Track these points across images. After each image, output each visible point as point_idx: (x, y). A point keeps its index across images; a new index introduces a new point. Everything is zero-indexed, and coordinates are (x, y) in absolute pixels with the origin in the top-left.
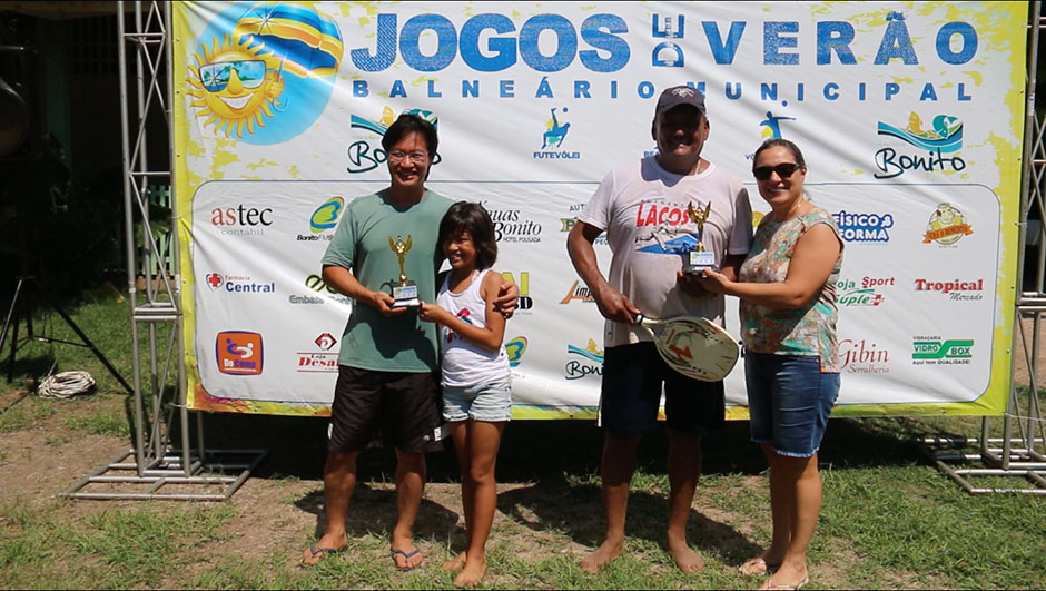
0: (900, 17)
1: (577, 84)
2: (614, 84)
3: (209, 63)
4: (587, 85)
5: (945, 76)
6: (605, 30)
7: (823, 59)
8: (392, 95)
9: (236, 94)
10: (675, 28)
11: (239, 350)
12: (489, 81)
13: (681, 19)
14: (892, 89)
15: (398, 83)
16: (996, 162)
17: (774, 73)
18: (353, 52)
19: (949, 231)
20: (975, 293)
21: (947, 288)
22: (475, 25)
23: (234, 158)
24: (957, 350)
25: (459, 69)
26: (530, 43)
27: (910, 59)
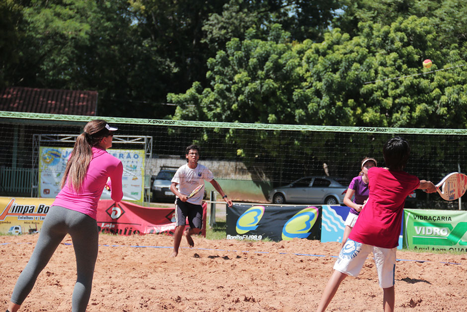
0: (129, 153)
5: (135, 160)
9: (48, 160)
14: (128, 162)
16: (141, 170)
18: (63, 156)
19: (135, 179)
20: (139, 187)
21: (135, 186)
24: (136, 194)
27: (130, 158)
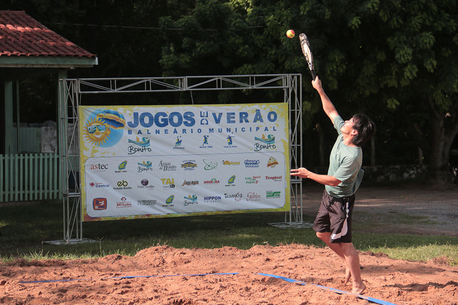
0: (259, 110)
1: (183, 130)
2: (192, 130)
3: (90, 126)
4: (185, 130)
5: (270, 125)
6: (189, 116)
7: (241, 121)
8: (138, 134)
9: (98, 134)
10: (206, 115)
11: (100, 203)
12: (162, 129)
13: (207, 112)
14: (258, 129)
15: (140, 131)
16: (283, 146)
17: (230, 125)
18: (128, 123)
19: (273, 164)
20: (280, 179)
21: (273, 178)
22: (158, 115)
23: (98, 151)
24: (276, 194)
25: (154, 127)
26: (171, 120)
27: (262, 121)
